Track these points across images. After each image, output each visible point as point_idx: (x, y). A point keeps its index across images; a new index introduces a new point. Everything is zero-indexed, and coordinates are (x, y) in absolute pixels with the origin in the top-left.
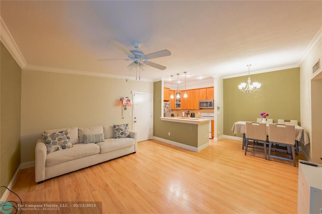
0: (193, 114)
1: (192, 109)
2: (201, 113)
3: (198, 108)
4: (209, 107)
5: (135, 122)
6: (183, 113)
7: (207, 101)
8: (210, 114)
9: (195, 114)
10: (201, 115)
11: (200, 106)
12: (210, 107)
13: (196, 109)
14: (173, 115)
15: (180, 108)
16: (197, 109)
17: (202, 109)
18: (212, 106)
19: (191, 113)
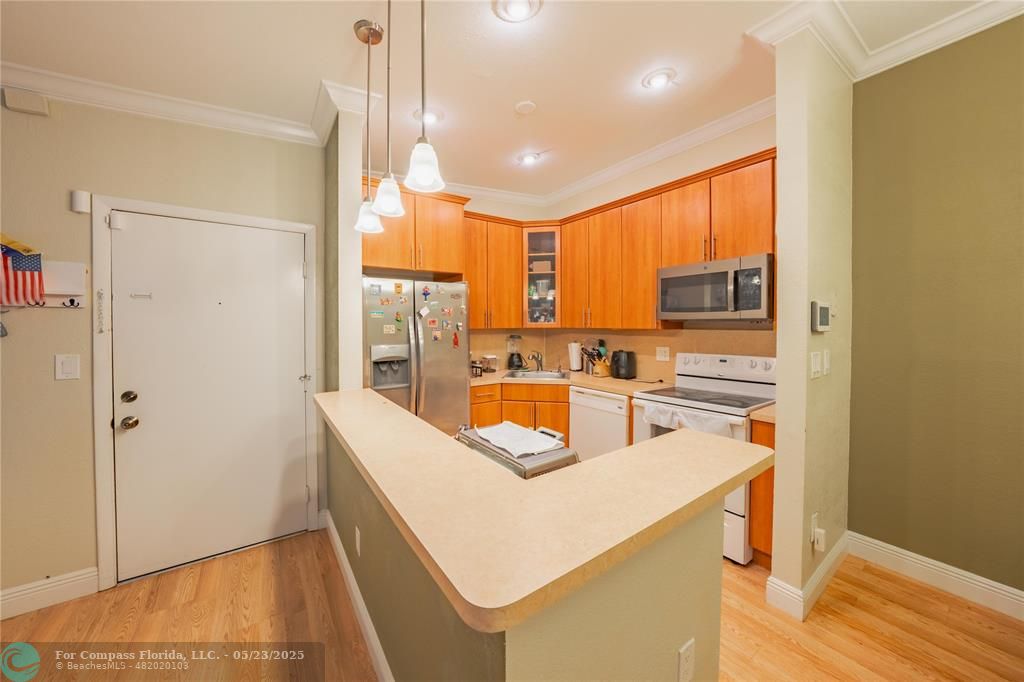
0: (624, 357)
1: (618, 326)
2: (673, 355)
3: (651, 324)
4: (729, 314)
5: (129, 424)
6: (574, 350)
7: (715, 267)
8: (742, 365)
9: (640, 358)
10: (672, 364)
11: (663, 309)
12: (736, 309)
13: (640, 327)
14: (516, 359)
15: (552, 324)
16: (649, 327)
17: (680, 325)
18: (757, 306)
19: (615, 353)
